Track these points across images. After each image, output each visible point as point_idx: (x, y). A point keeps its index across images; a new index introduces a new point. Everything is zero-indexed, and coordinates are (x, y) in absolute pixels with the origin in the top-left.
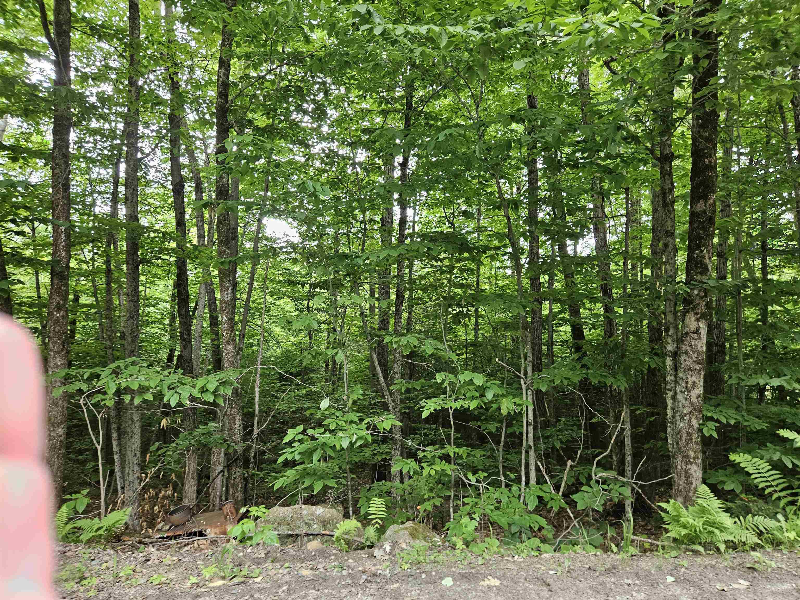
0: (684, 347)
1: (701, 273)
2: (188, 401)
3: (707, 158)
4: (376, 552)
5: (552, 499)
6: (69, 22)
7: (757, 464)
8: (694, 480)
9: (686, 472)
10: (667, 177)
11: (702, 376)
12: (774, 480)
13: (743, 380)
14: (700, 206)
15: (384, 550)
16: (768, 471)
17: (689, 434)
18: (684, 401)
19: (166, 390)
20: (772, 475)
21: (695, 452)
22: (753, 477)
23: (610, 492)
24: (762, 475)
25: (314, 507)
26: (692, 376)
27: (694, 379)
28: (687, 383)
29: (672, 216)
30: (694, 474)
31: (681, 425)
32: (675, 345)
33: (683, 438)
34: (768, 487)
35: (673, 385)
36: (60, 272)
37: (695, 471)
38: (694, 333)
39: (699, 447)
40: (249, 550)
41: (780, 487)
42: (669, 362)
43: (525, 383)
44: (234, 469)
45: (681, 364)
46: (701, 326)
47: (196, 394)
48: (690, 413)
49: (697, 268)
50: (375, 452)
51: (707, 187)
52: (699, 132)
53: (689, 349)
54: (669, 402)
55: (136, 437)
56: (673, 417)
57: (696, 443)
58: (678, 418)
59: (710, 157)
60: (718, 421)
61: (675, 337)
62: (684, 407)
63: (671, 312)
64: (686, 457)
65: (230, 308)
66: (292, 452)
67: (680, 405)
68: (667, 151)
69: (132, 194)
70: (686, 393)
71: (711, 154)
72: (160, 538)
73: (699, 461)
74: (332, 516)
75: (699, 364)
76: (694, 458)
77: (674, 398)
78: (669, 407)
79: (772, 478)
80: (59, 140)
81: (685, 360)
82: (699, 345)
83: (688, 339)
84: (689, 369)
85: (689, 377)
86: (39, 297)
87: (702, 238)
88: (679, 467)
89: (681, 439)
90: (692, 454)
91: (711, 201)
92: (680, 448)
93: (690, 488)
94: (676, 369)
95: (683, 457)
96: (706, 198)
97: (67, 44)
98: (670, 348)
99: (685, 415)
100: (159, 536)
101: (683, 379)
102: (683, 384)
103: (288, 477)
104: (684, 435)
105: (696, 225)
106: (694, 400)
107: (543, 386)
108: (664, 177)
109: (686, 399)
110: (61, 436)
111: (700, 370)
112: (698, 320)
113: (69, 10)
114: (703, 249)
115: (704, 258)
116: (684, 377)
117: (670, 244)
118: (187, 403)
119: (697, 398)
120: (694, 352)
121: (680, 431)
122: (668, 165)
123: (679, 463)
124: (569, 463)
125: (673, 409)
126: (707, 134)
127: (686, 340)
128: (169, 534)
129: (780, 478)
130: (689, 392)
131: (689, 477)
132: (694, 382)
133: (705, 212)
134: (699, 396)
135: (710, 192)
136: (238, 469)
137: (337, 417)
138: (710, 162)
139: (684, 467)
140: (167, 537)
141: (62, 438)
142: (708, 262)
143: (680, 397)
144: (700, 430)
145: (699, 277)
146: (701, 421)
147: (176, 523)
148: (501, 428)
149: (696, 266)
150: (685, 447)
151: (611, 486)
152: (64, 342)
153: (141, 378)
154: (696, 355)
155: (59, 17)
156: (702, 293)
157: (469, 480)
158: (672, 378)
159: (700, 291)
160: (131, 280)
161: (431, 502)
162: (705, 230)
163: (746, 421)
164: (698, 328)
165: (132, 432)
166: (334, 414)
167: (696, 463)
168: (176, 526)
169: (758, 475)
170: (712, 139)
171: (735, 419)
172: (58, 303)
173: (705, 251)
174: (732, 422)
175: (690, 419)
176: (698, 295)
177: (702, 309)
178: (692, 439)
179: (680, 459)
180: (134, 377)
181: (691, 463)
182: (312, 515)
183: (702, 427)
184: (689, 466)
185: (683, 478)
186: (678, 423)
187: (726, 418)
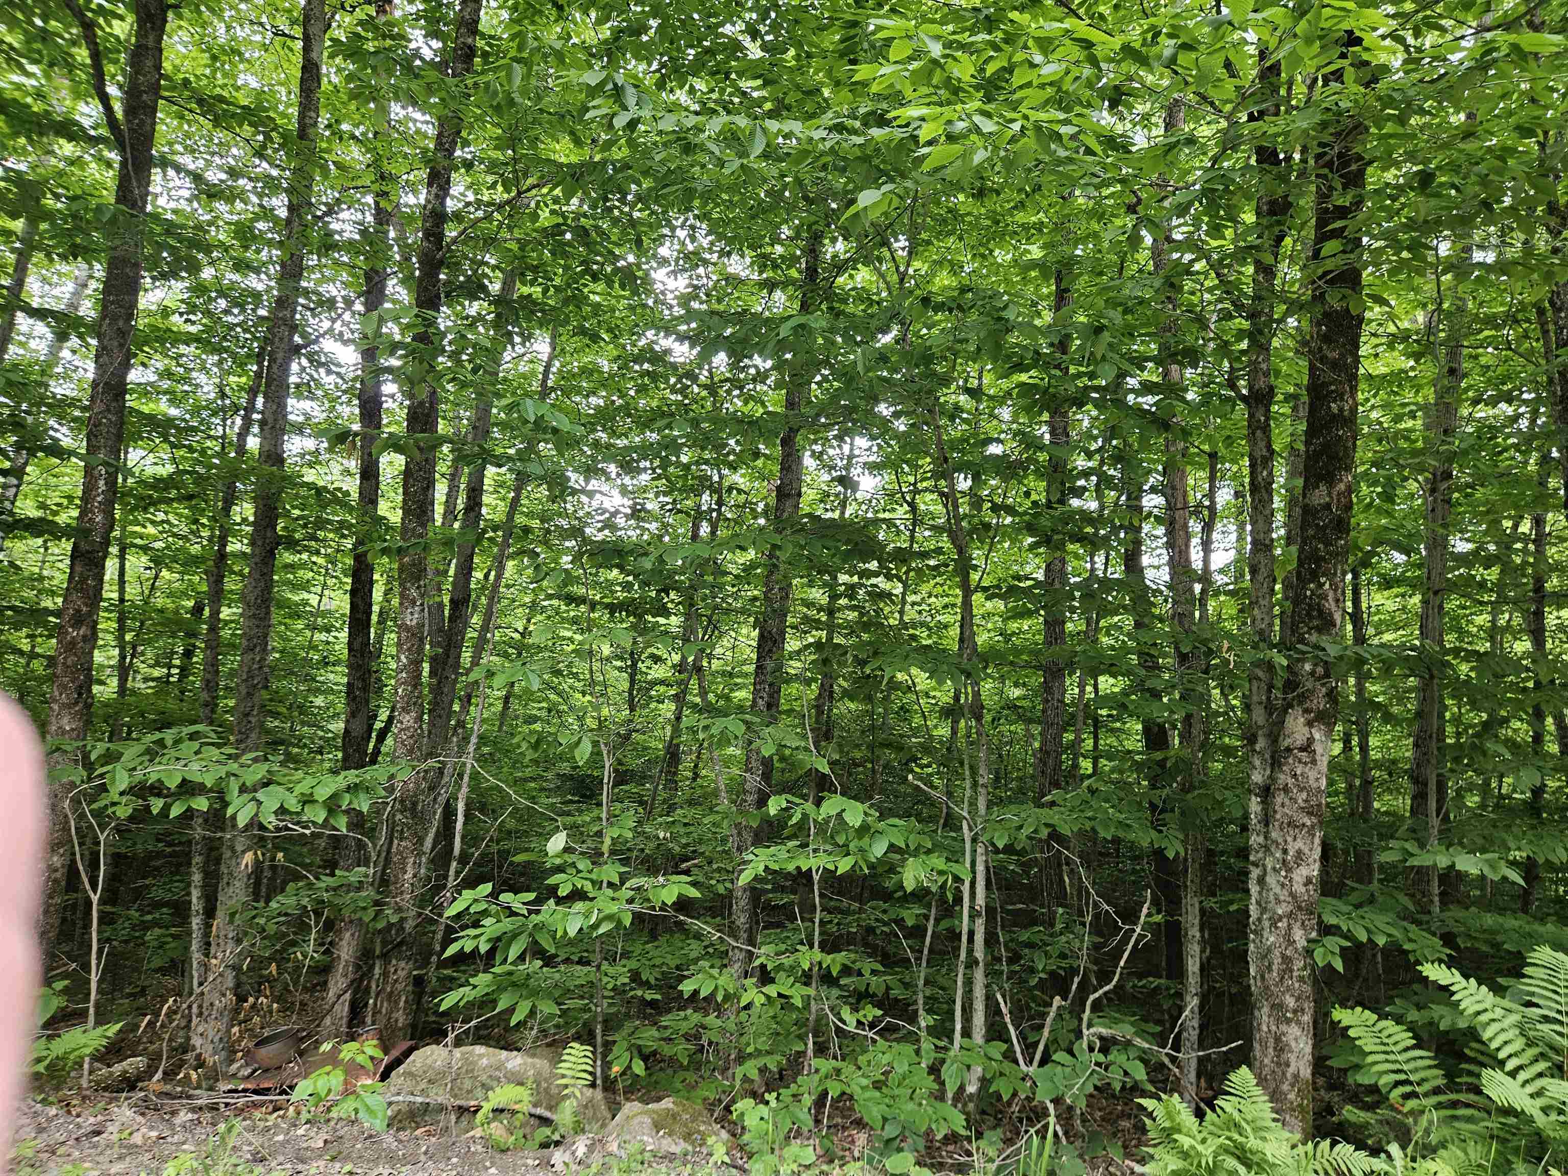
0: (1282, 776)
1: (1319, 630)
2: (272, 818)
3: (1335, 401)
4: (558, 1156)
5: (1002, 1074)
6: (156, 89)
7: (1386, 1033)
8: (1292, 1058)
9: (1278, 1039)
10: (1259, 433)
11: (1317, 841)
12: (1416, 1070)
13: (1412, 855)
14: (1320, 496)
15: (573, 1153)
16: (1407, 1049)
17: (1286, 959)
18: (1277, 890)
19: (236, 793)
20: (1414, 1059)
21: (1298, 999)
22: (1370, 1059)
23: (1106, 1069)
24: (1391, 1057)
25: (504, 1054)
26: (1295, 839)
27: (1299, 844)
28: (1285, 852)
29: (1268, 512)
30: (1293, 1044)
31: (1272, 939)
32: (1268, 772)
33: (1275, 967)
34: (1397, 1084)
35: (1260, 855)
36: (88, 552)
37: (1296, 1039)
38: (1302, 749)
39: (1307, 989)
40: (301, 1132)
41: (1426, 1087)
42: (1255, 805)
43: (971, 829)
44: (394, 962)
45: (1275, 812)
46: (1317, 736)
47: (293, 804)
48: (1290, 915)
49: (1311, 618)
50: (711, 950)
51: (1334, 457)
52: (1320, 349)
53: (1291, 781)
54: (1254, 889)
55: (237, 884)
56: (1259, 920)
57: (1301, 979)
58: (1266, 924)
59: (1342, 399)
60: (1347, 936)
61: (1267, 756)
62: (1278, 901)
63: (1260, 703)
64: (1278, 1007)
65: (416, 641)
66: (476, 937)
67: (1272, 898)
68: (1261, 383)
69: (275, 413)
70: (1283, 873)
71: (1342, 394)
72: (230, 1091)
73: (1307, 1018)
74: (539, 1073)
75: (1310, 814)
76: (1295, 1012)
77: (1261, 881)
78: (1253, 901)
79: (1412, 1065)
80: (112, 303)
81: (1283, 805)
82: (1312, 775)
83: (1291, 761)
84: (1289, 824)
85: (1289, 839)
86: (122, 600)
87: (1324, 559)
88: (1265, 1028)
89: (1269, 968)
90: (1290, 1002)
91: (1342, 487)
92: (1267, 988)
93: (1284, 1074)
94: (1266, 820)
95: (1273, 1007)
96: (1330, 479)
97: (149, 128)
98: (1257, 777)
99: (1280, 920)
100: (230, 1087)
101: (1278, 844)
102: (1278, 855)
103: (475, 987)
104: (1277, 961)
105: (1311, 532)
106: (1299, 888)
107: (1000, 837)
108: (1254, 434)
109: (1283, 886)
110: (56, 870)
111: (1313, 826)
112: (1310, 724)
113: (159, 67)
114: (1323, 580)
115: (1325, 598)
116: (1280, 840)
117: (1262, 566)
118: (270, 820)
119: (1305, 885)
120: (1301, 790)
121: (1269, 950)
122: (1262, 410)
123: (1264, 1018)
124: (1057, 1001)
125: (1258, 903)
126: (1335, 355)
127: (1287, 763)
128: (249, 1086)
129: (1430, 1067)
130: (1289, 870)
131: (1282, 1050)
132: (1299, 852)
133: (1328, 506)
134: (1308, 881)
135: (1340, 468)
136: (402, 964)
137: (579, 871)
138: (1341, 410)
139: (1274, 1028)
140: (245, 1091)
141: (58, 875)
142: (1334, 608)
143: (1271, 880)
144: (1309, 952)
145: (1313, 638)
146: (1314, 935)
147: (265, 1066)
148: (927, 917)
149: (1308, 614)
150: (1276, 985)
151: (1111, 1057)
152: (81, 687)
153: (195, 766)
154: (1304, 795)
155: (137, 79)
156: (1320, 670)
157: (844, 1023)
158: (1261, 839)
159: (1315, 665)
160: (257, 576)
161: (760, 1062)
162: (1327, 544)
163: (1410, 940)
164: (1311, 740)
165: (231, 874)
166: (573, 865)
167: (1298, 1023)
168: (266, 1071)
169: (1382, 1057)
170: (1345, 364)
171: (1389, 935)
172: (78, 611)
173: (1327, 586)
174: (1381, 941)
175: (1290, 927)
176: (1312, 673)
177: (1319, 702)
178: (1291, 971)
179: (1266, 1010)
180: (183, 762)
181: (1288, 1021)
182: (498, 1069)
183: (1312, 946)
184: (1284, 1028)
185: (1271, 1050)
186: (1266, 934)
187: (1368, 931)
